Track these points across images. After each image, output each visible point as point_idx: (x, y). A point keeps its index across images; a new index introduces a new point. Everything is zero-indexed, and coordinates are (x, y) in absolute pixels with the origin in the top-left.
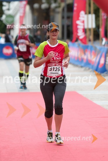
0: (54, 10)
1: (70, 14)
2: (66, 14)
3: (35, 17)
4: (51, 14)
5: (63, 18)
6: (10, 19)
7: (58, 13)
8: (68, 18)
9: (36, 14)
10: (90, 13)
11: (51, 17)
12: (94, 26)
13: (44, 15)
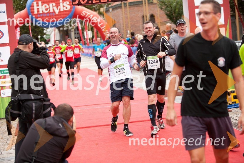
0: (70, 30)
1: (78, 32)
2: (76, 32)
3: (61, 35)
4: (69, 32)
5: (75, 34)
6: (48, 37)
7: (73, 31)
8: (78, 33)
9: (61, 33)
10: (89, 30)
11: (69, 34)
12: (92, 37)
13: (66, 33)
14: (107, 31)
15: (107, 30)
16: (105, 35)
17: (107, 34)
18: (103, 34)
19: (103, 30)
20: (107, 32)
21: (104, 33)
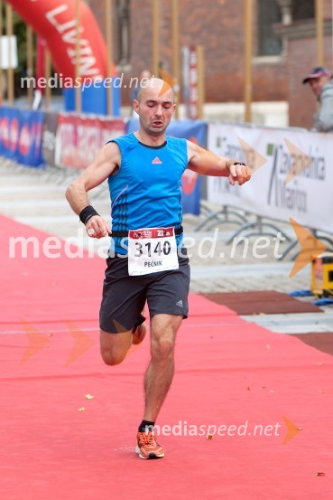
14: (84, 42)
15: (83, 36)
16: (74, 62)
17: (85, 56)
18: (66, 54)
19: (67, 38)
20: (83, 47)
21: (71, 53)
